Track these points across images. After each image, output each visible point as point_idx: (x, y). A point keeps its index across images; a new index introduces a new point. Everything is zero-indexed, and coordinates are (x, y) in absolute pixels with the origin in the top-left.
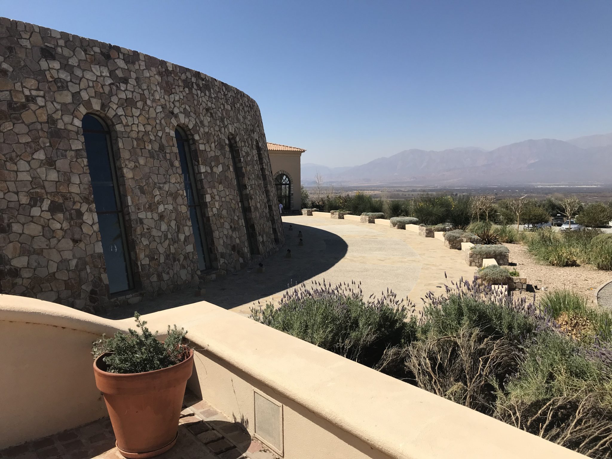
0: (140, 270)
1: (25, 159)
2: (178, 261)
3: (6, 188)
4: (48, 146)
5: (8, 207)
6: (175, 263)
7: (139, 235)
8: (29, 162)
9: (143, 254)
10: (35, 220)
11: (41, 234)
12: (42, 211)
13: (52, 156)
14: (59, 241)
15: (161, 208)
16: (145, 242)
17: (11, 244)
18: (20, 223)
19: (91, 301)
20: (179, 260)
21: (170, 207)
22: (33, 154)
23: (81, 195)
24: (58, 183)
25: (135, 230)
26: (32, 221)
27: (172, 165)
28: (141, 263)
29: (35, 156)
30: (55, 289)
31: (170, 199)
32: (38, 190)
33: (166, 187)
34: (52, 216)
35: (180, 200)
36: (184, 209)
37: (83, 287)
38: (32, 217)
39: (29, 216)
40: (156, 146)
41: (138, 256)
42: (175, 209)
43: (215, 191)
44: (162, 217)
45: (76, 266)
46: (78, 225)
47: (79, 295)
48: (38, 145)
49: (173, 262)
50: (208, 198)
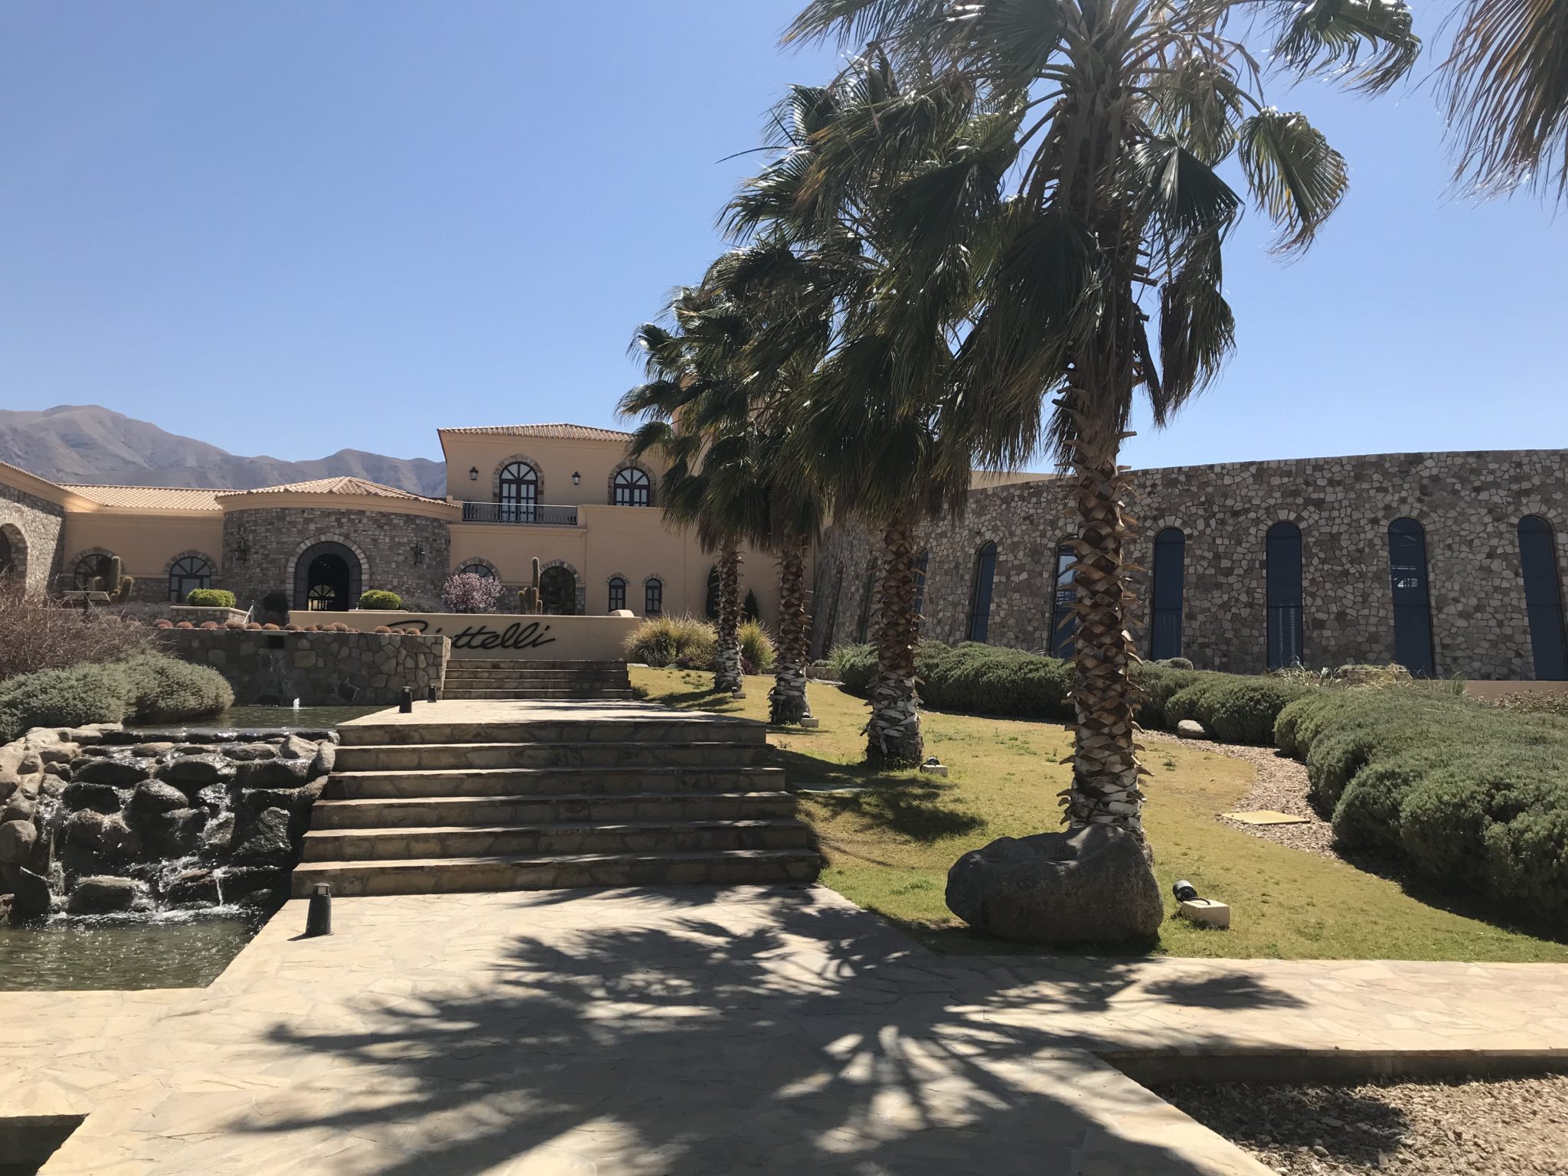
15: (941, 615)
21: (949, 614)
27: (962, 578)
31: (951, 608)
33: (950, 598)
35: (960, 608)
36: (962, 616)
40: (952, 565)
42: (953, 616)
43: (1004, 600)
44: (939, 622)
50: (993, 607)
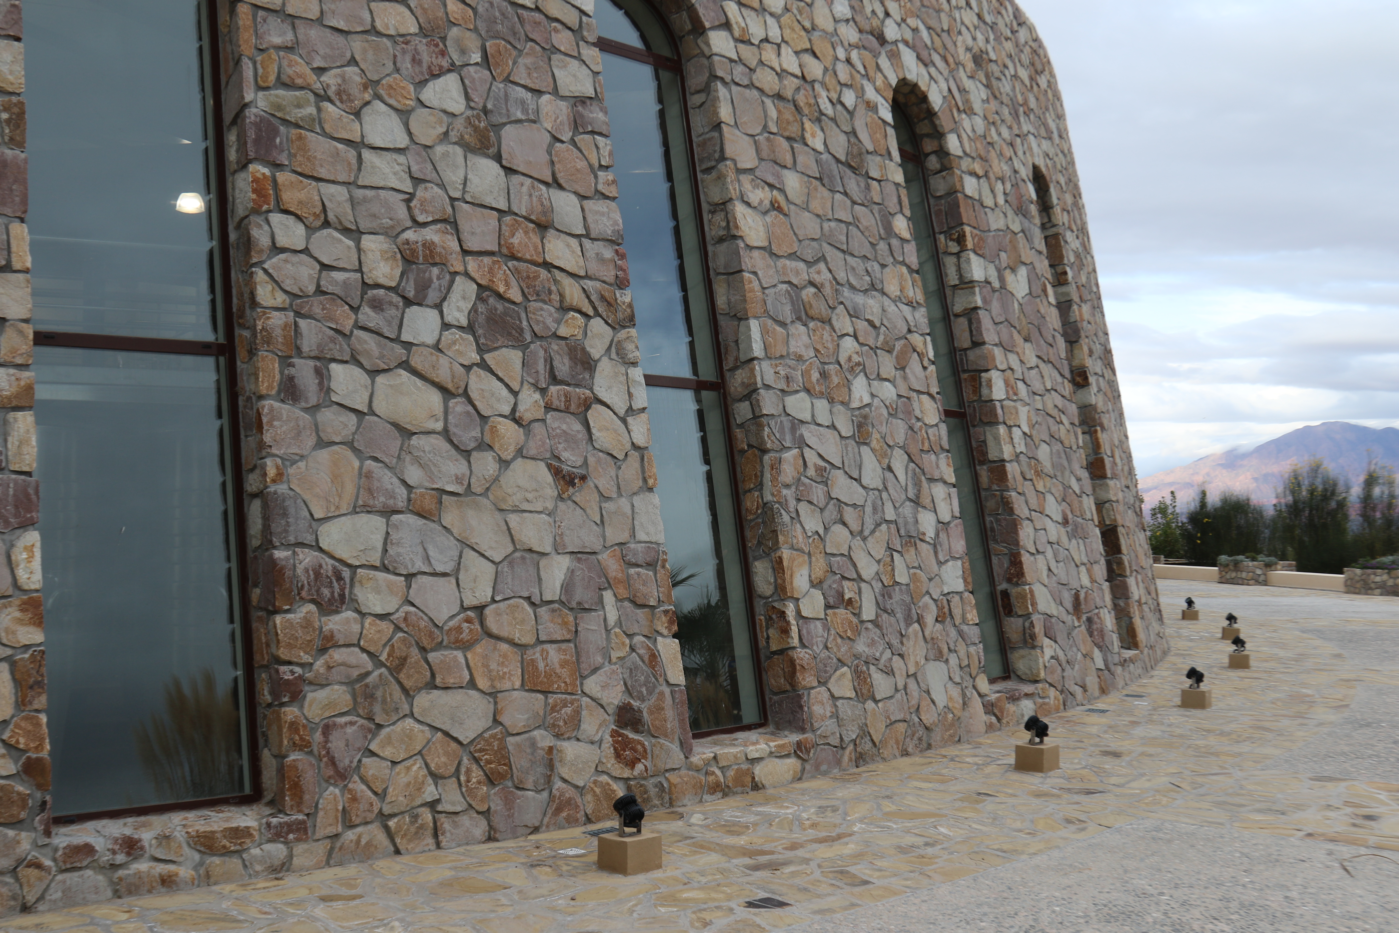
0: (795, 642)
1: (392, 102)
2: (918, 621)
3: (318, 210)
4: (477, 64)
5: (319, 291)
6: (911, 629)
7: (787, 486)
8: (404, 114)
9: (805, 571)
10: (417, 361)
11: (439, 426)
12: (446, 326)
13: (489, 106)
14: (504, 464)
15: (860, 391)
16: (812, 523)
17: (324, 455)
18: (361, 366)
19: (618, 756)
20: (920, 620)
21: (889, 394)
22: (423, 83)
23: (589, 284)
24: (508, 219)
25: (776, 466)
26: (405, 365)
27: (888, 227)
28: (798, 613)
29: (431, 93)
30: (482, 683)
31: (886, 361)
32: (436, 239)
33: (874, 310)
34: (481, 350)
35: (916, 372)
36: (930, 412)
37: (592, 685)
38: (408, 345)
39: (397, 340)
40: (840, 145)
41: (787, 576)
42: (904, 405)
43: (1014, 363)
44: (862, 427)
45: (567, 587)
46: (573, 408)
47: (575, 721)
48: (443, 53)
49: (902, 625)
50: (997, 386)
